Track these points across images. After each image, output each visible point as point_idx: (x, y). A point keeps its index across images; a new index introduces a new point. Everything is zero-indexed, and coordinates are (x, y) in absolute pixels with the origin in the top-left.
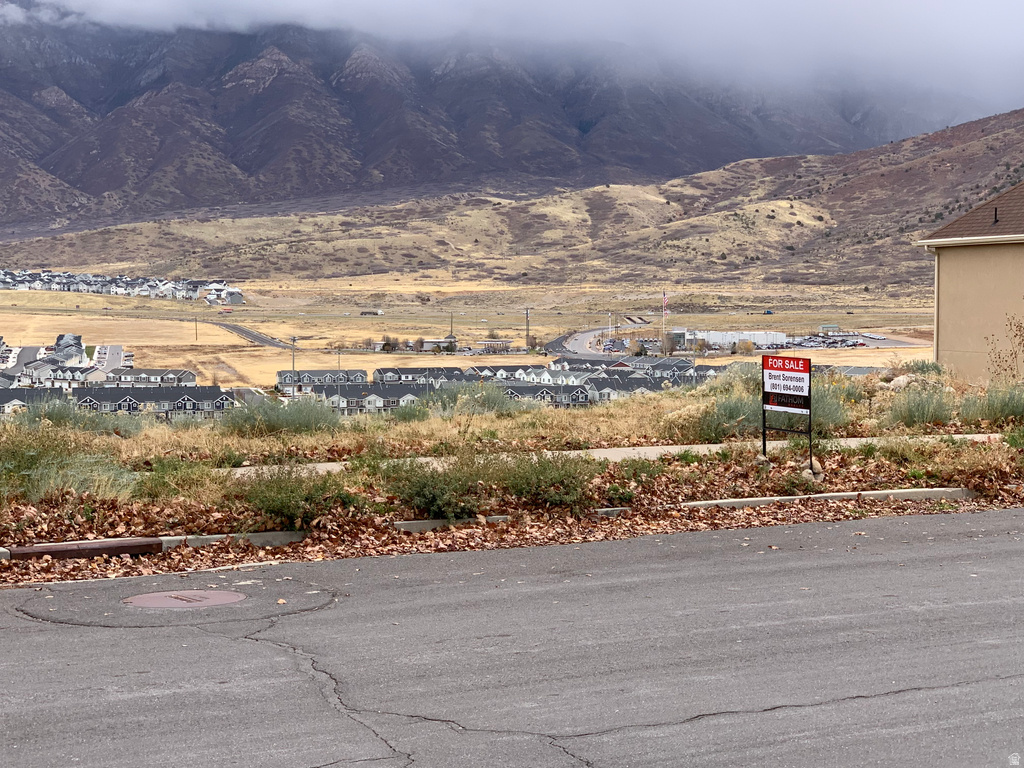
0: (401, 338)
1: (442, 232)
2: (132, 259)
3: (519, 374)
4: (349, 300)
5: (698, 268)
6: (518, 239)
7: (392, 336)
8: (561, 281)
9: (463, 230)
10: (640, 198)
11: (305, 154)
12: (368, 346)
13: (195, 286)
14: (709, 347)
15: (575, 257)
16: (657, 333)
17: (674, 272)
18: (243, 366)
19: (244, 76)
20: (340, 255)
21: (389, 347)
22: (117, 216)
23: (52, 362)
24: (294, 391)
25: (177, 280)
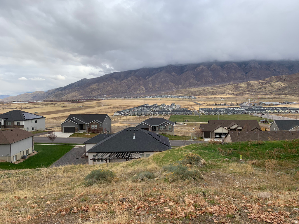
0: (218, 103)
1: (225, 89)
2: (182, 94)
3: (235, 109)
4: (211, 98)
5: (264, 93)
6: (236, 89)
7: (216, 103)
8: (242, 95)
9: (228, 88)
10: (255, 83)
11: (206, 79)
12: (213, 105)
13: (190, 97)
14: (265, 104)
15: (244, 92)
16: (257, 102)
17: (260, 93)
18: (195, 107)
20: (210, 92)
21: (216, 105)
22: (181, 88)
23: (170, 107)
24: (201, 111)
25: (188, 96)
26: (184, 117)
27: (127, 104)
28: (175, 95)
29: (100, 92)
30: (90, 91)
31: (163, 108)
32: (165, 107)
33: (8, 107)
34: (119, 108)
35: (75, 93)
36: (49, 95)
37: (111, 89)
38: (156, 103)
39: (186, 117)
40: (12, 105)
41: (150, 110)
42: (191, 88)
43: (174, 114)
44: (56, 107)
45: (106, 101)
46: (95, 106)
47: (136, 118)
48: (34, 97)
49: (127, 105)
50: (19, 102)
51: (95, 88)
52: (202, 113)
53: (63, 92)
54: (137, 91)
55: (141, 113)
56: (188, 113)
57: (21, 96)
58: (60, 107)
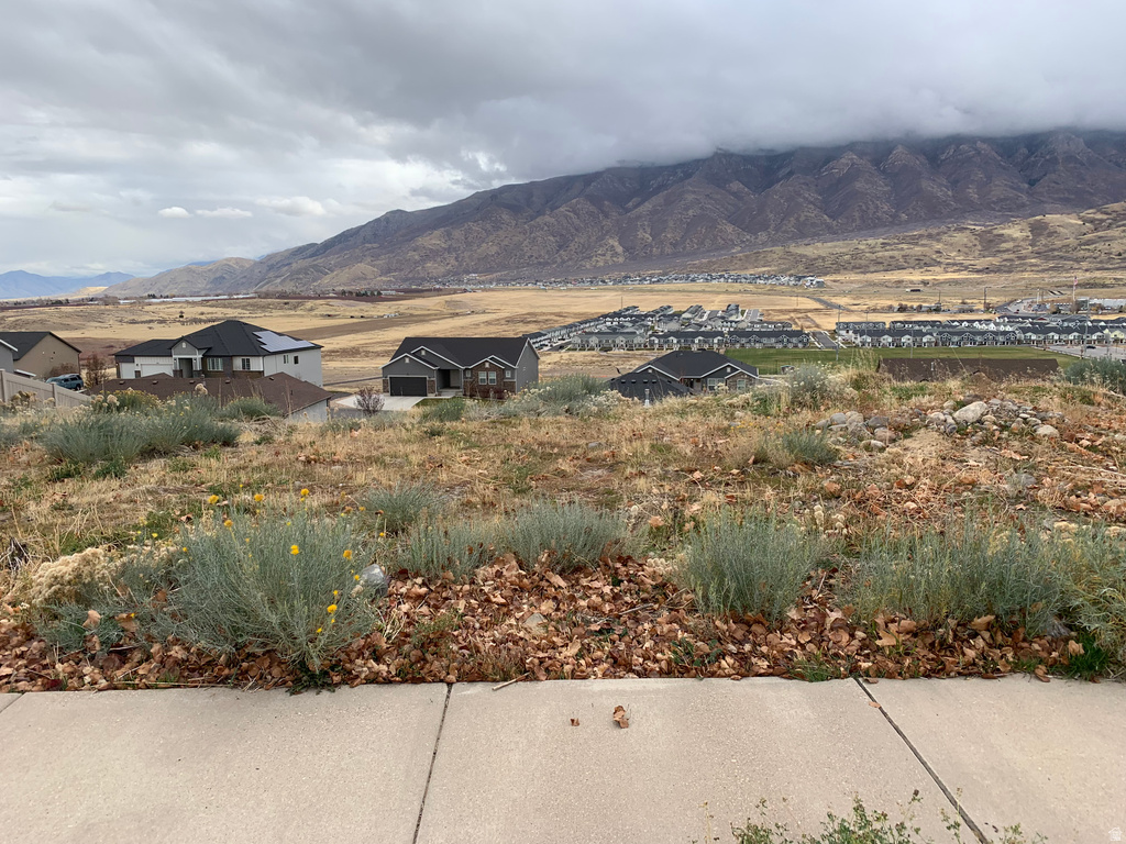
0: (909, 304)
1: (939, 246)
2: (770, 266)
3: (976, 324)
4: (883, 284)
5: (1101, 262)
6: (985, 248)
7: (904, 303)
8: (1010, 272)
9: (952, 245)
10: (1065, 222)
11: (864, 207)
12: (890, 309)
13: (800, 278)
14: (1103, 308)
15: (1019, 258)
16: (1069, 300)
17: (1084, 265)
18: (818, 319)
19: (833, 168)
20: (880, 260)
21: (902, 309)
22: (764, 244)
23: (722, 318)
24: (844, 333)
25: (791, 276)
26: (777, 354)
27: (558, 306)
28: (743, 273)
29: (453, 262)
30: (416, 257)
31: (692, 321)
32: (701, 317)
33: (136, 318)
34: (529, 322)
35: (362, 265)
36: (271, 274)
37: (494, 249)
38: (665, 305)
39: (785, 354)
40: (147, 308)
41: (646, 331)
42: (806, 242)
43: (738, 346)
44: (302, 316)
45: (480, 294)
46: (440, 316)
47: (594, 359)
48: (216, 279)
49: (557, 310)
50: (167, 297)
51: (438, 247)
52: (846, 342)
53: (320, 261)
54: (594, 258)
55: (614, 342)
56: (794, 340)
57: (171, 276)
58: (316, 316)
